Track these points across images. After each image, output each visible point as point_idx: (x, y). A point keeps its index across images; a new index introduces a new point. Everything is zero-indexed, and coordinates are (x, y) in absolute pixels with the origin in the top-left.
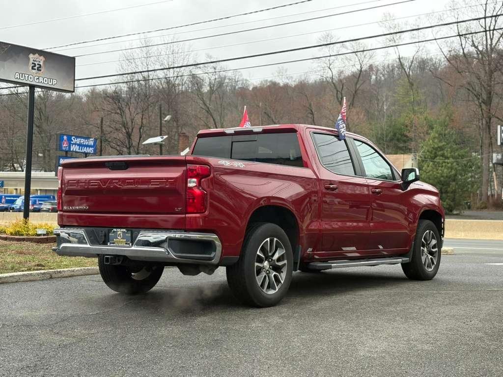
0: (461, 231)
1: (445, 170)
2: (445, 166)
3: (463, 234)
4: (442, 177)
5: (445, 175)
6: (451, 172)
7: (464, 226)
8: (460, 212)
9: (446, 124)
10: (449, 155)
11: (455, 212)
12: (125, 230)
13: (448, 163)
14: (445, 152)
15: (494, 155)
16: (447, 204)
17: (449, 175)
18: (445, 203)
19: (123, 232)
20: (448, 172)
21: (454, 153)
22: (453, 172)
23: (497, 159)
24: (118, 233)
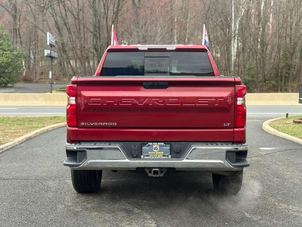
0: (56, 101)
1: (5, 59)
2: (5, 56)
3: (57, 102)
4: (3, 63)
5: (5, 62)
6: (9, 60)
7: (57, 98)
8: (14, 85)
9: (3, 28)
10: (6, 49)
11: (9, 85)
12: (162, 144)
13: (6, 54)
14: (4, 47)
15: (46, 51)
16: (6, 80)
17: (7, 62)
18: (5, 80)
19: (160, 146)
20: (6, 60)
21: (10, 48)
22: (10, 60)
23: (48, 54)
24: (154, 147)
